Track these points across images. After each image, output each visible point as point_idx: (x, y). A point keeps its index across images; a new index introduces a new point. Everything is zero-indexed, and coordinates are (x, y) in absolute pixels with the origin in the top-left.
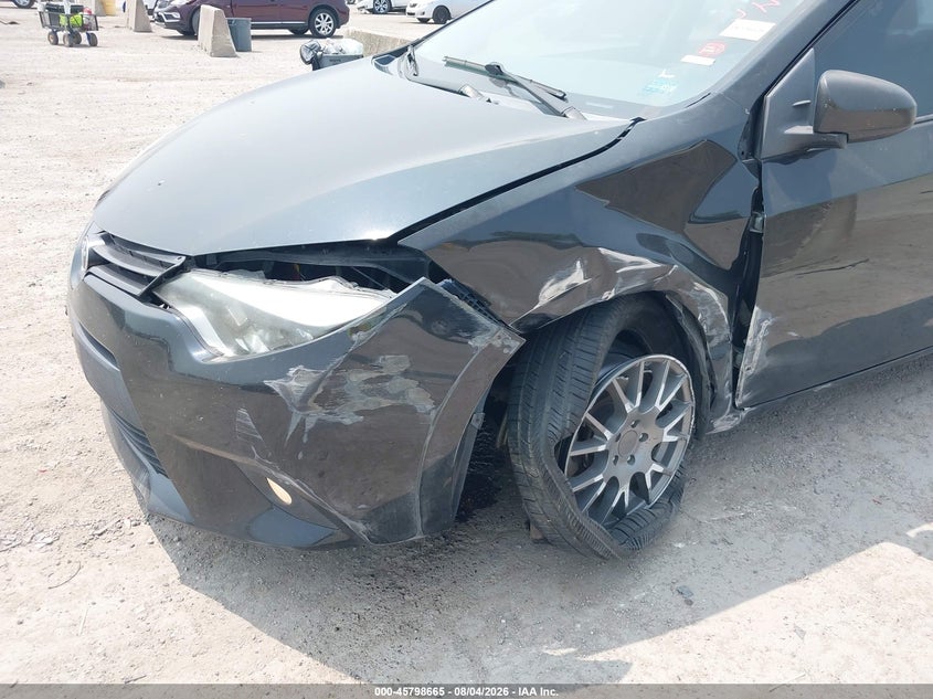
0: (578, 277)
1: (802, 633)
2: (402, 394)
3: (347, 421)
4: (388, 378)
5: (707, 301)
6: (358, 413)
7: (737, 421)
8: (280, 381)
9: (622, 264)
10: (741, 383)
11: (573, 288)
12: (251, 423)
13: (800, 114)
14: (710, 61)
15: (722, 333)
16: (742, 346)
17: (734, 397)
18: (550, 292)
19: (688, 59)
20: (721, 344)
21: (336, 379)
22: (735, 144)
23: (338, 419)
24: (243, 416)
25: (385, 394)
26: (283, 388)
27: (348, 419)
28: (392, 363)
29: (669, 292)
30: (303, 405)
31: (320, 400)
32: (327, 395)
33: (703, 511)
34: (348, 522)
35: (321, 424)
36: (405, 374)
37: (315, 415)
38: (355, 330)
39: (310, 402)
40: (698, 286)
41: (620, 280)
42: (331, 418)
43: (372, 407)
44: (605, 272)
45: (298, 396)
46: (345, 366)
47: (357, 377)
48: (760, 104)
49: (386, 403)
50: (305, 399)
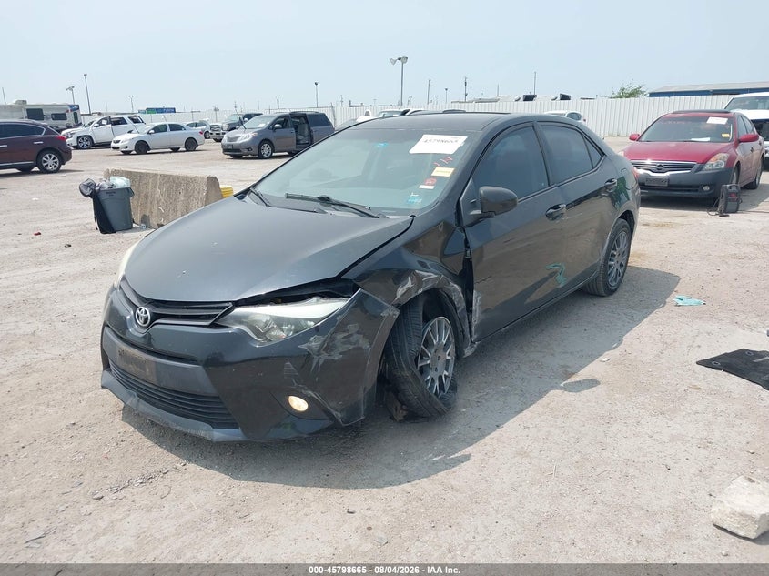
0: (409, 284)
1: (528, 428)
2: (358, 341)
3: (336, 358)
4: (352, 335)
5: (455, 290)
6: (341, 354)
7: (473, 350)
8: (308, 344)
9: (424, 277)
10: (473, 329)
11: (409, 289)
12: (293, 368)
13: (474, 206)
14: (432, 187)
15: (462, 305)
16: (471, 312)
17: (471, 336)
18: (400, 292)
19: (421, 187)
20: (463, 310)
21: (332, 339)
22: (453, 221)
23: (332, 358)
24: (288, 366)
25: (351, 343)
26: (309, 347)
27: (337, 357)
28: (352, 328)
29: (441, 288)
30: (319, 353)
31: (326, 350)
32: (328, 347)
33: (466, 395)
34: (334, 413)
35: (326, 361)
36: (358, 332)
37: (324, 356)
38: (337, 315)
39: (322, 352)
40: (452, 284)
41: (424, 284)
42: (330, 358)
43: (345, 350)
44: (419, 281)
45: (316, 349)
46: (335, 332)
47: (340, 336)
48: (458, 203)
49: (351, 347)
50: (319, 350)
